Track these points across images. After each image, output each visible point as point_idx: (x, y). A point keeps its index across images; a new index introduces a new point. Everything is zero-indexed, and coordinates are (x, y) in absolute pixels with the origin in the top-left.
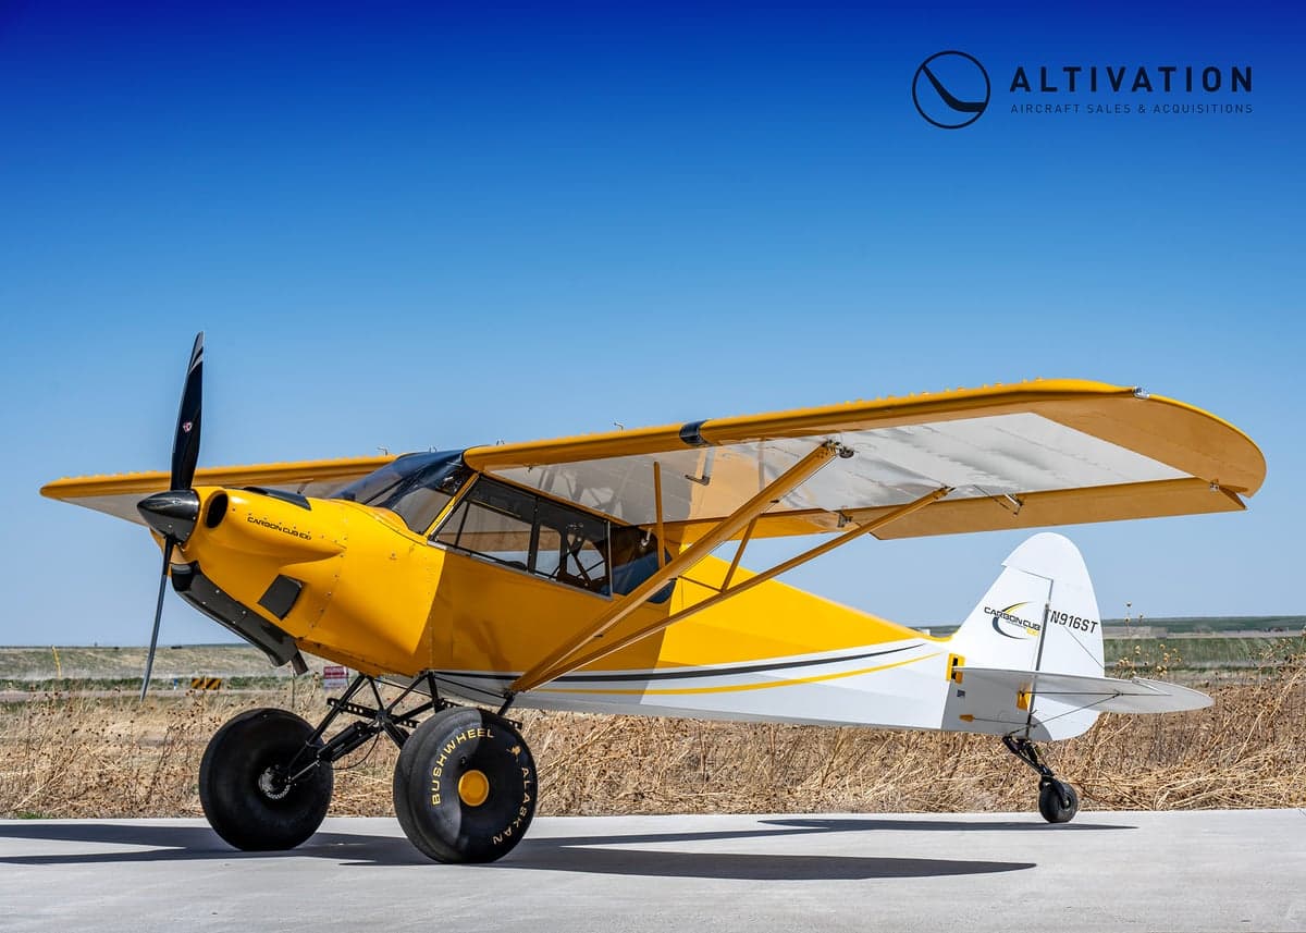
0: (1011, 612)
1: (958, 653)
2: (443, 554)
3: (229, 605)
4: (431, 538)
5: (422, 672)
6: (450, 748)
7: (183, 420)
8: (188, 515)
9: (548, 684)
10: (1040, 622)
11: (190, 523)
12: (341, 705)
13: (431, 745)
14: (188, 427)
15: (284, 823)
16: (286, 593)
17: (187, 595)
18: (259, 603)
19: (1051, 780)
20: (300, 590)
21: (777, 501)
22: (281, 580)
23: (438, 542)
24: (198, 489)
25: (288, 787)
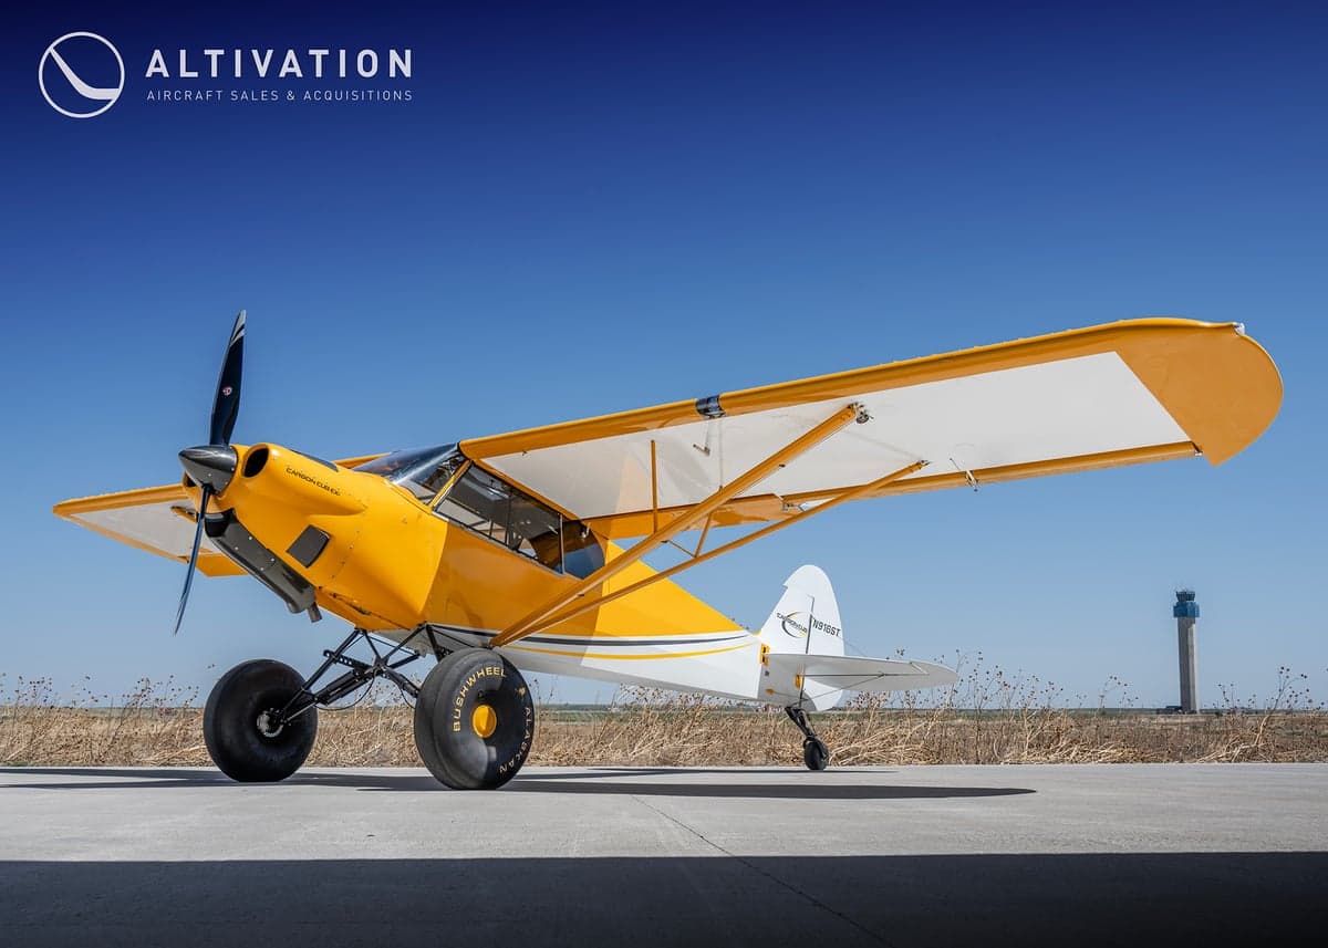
0: (792, 618)
1: (767, 644)
2: (446, 524)
3: (260, 552)
4: (435, 509)
5: (420, 625)
6: (472, 681)
7: (223, 384)
8: (227, 469)
9: (516, 643)
10: (807, 628)
11: (230, 475)
12: (335, 657)
13: (455, 677)
14: (228, 391)
15: (277, 758)
16: (314, 543)
17: (221, 543)
18: (288, 551)
19: (814, 739)
20: (328, 540)
21: (783, 466)
22: (311, 530)
23: (440, 513)
24: (237, 446)
25: (281, 727)
